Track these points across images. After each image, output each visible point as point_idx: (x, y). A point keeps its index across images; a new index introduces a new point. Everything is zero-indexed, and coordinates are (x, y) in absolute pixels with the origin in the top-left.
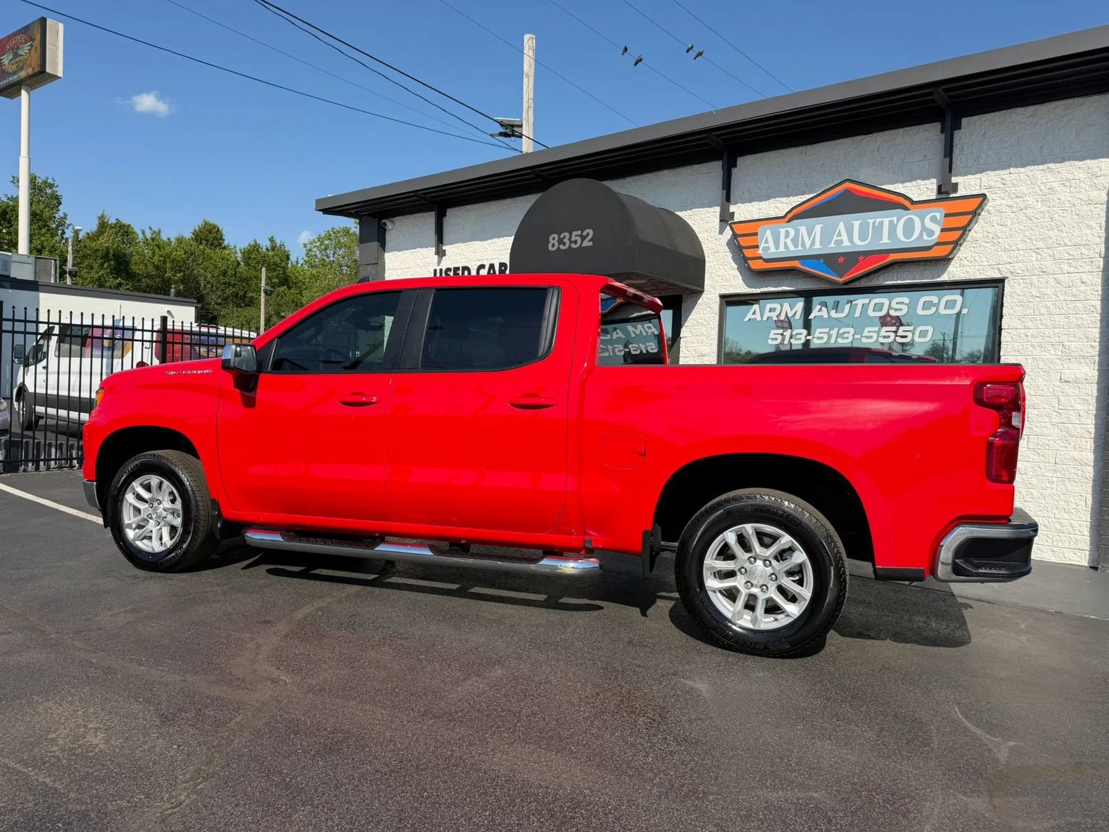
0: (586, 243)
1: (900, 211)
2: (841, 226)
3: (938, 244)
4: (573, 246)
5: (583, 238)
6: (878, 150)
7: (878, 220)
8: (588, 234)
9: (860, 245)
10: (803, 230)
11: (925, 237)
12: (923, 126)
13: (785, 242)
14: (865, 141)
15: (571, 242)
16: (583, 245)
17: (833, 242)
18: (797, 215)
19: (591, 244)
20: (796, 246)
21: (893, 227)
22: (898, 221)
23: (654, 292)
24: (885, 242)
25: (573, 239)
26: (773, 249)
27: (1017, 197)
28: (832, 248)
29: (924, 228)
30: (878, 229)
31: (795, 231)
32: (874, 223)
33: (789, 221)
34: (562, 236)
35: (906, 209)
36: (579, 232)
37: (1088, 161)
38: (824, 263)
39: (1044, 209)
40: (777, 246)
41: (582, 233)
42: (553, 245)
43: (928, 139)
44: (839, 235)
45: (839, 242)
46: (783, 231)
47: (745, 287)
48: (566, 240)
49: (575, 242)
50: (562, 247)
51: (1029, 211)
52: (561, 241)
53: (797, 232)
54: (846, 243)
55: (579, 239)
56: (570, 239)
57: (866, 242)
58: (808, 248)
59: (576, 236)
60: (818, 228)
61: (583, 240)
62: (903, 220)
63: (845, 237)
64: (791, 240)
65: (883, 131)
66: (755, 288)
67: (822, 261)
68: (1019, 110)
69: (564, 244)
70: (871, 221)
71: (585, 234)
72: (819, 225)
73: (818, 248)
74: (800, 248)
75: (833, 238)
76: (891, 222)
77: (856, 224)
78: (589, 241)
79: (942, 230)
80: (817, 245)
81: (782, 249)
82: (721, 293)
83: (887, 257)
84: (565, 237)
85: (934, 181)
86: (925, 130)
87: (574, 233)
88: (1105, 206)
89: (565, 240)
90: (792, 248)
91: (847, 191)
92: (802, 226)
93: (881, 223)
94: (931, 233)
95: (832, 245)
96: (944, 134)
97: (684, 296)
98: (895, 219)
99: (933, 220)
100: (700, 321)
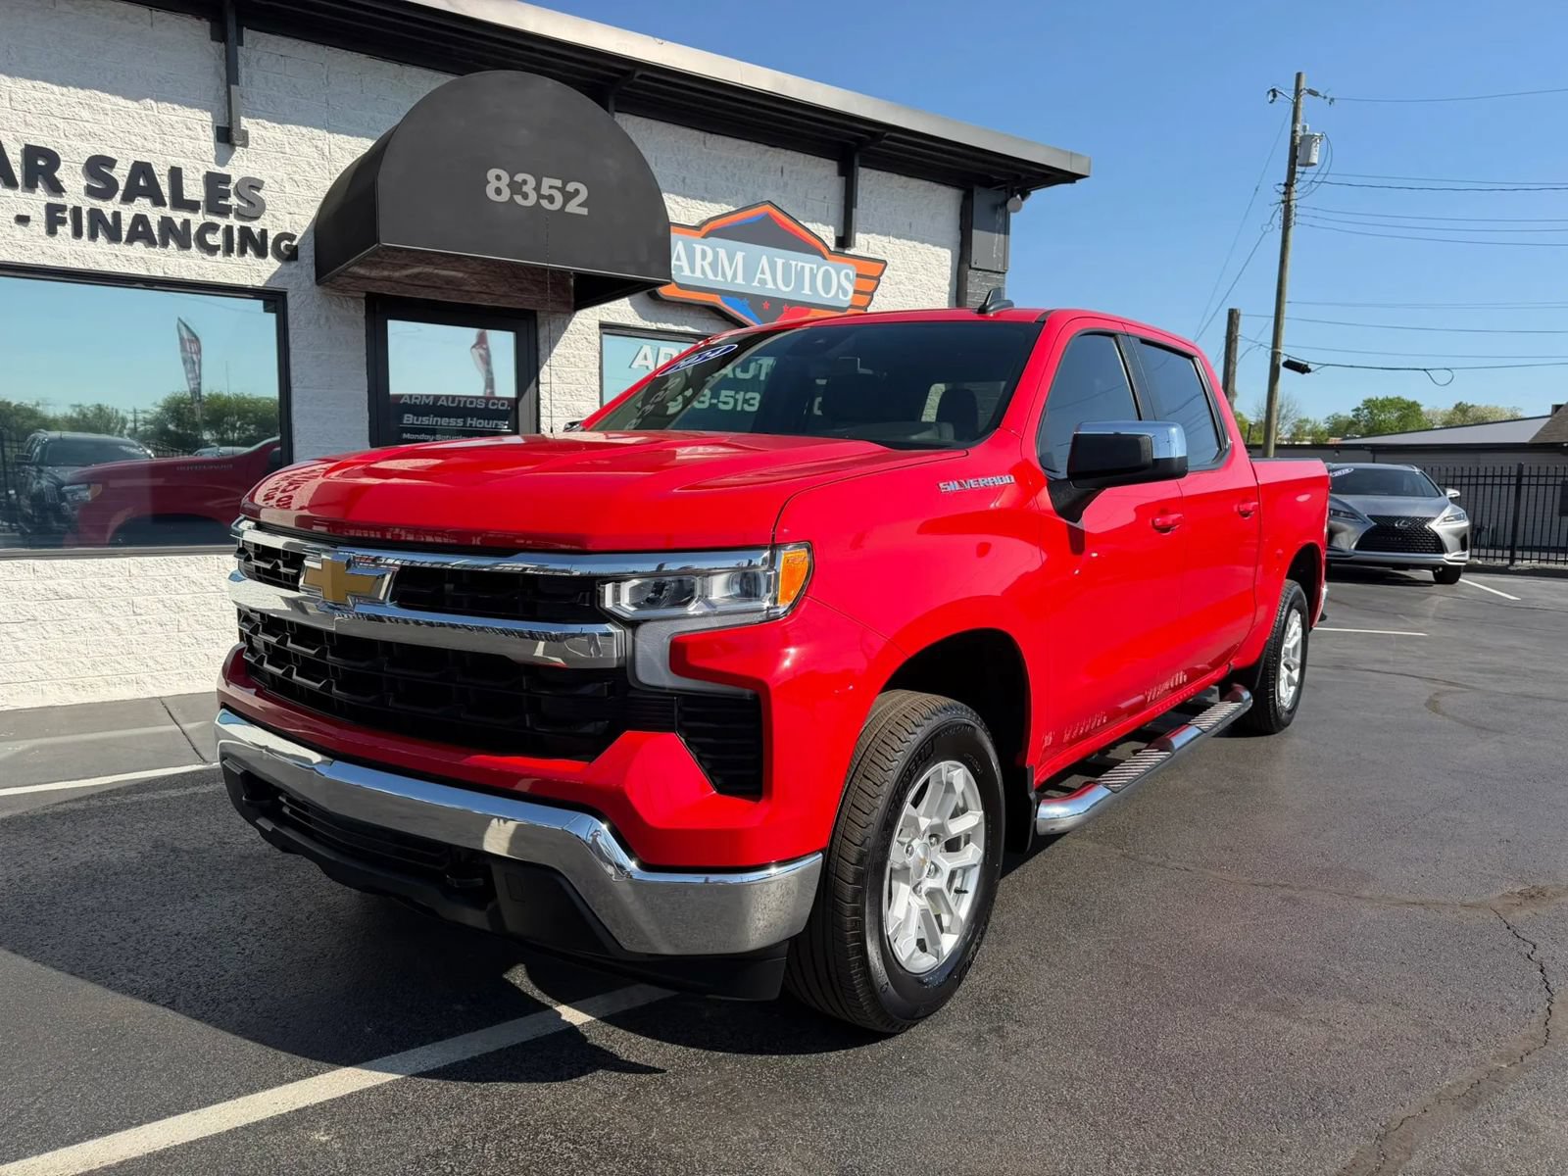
0: (573, 207)
1: (818, 258)
2: (764, 260)
3: (851, 306)
4: (545, 203)
5: (568, 197)
6: (782, 172)
7: (800, 264)
8: (577, 192)
9: (785, 291)
10: (722, 253)
11: (841, 296)
12: (823, 160)
13: (702, 266)
14: (770, 153)
15: (540, 196)
16: (567, 209)
17: (757, 280)
18: (712, 230)
19: (584, 211)
20: (716, 275)
21: (813, 277)
22: (818, 269)
23: (485, 296)
24: (806, 294)
25: (545, 191)
26: (687, 272)
27: (894, 270)
28: (754, 288)
29: (840, 286)
30: (800, 274)
31: (714, 257)
32: (796, 265)
33: (704, 237)
34: (519, 178)
35: (824, 258)
36: (558, 183)
37: (937, 248)
38: (749, 305)
39: (911, 287)
40: (693, 270)
41: (565, 185)
42: (498, 191)
43: (826, 177)
44: (763, 272)
45: (763, 282)
46: (698, 248)
47: (637, 317)
48: (528, 188)
49: (551, 199)
50: (518, 199)
51: (901, 286)
52: (516, 188)
53: (716, 255)
54: (770, 285)
55: (559, 198)
56: (537, 188)
57: (791, 287)
58: (729, 279)
59: (551, 187)
60: (740, 256)
61: (566, 201)
62: (822, 269)
63: (768, 277)
64: (710, 264)
65: (787, 149)
66: (651, 321)
67: (746, 301)
68: (896, 177)
69: (525, 196)
70: (794, 263)
71: (571, 187)
72: (742, 252)
73: (740, 284)
74: (720, 278)
75: (755, 275)
76: (811, 269)
77: (780, 262)
78: (579, 205)
79: (855, 292)
80: (740, 280)
81: (698, 274)
82: (602, 319)
83: (808, 313)
84: (525, 182)
85: (832, 229)
86: (824, 166)
87: (547, 182)
88: (947, 296)
89: (525, 189)
90: (710, 275)
91: (768, 216)
92: (722, 248)
93: (803, 267)
94: (845, 293)
95: (755, 284)
96: (844, 178)
97: (541, 316)
98: (815, 266)
99: (847, 276)
100: (572, 360)
